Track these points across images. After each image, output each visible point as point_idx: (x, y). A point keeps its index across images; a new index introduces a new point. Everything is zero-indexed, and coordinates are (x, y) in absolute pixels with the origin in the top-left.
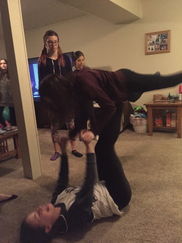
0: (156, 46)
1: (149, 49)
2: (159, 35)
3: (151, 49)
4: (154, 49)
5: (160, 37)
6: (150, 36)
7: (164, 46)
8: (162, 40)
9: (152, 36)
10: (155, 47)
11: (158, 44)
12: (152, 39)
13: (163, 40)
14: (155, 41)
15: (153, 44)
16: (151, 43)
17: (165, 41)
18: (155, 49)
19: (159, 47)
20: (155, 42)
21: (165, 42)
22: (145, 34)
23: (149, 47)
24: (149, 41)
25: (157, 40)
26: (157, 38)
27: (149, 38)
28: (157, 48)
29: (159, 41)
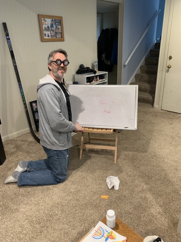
0: (52, 32)
1: (45, 35)
2: (53, 20)
3: (47, 35)
4: (50, 36)
5: (54, 22)
6: (44, 19)
7: (58, 34)
8: (56, 26)
9: (46, 19)
10: (51, 33)
11: (53, 31)
12: (46, 23)
13: (57, 27)
14: (49, 26)
15: (48, 29)
16: (46, 28)
17: (59, 28)
18: (51, 36)
19: (55, 35)
20: (50, 27)
22: (38, 15)
23: (44, 32)
24: (44, 25)
25: (52, 26)
26: (51, 23)
27: (43, 21)
28: (53, 35)
29: (53, 28)
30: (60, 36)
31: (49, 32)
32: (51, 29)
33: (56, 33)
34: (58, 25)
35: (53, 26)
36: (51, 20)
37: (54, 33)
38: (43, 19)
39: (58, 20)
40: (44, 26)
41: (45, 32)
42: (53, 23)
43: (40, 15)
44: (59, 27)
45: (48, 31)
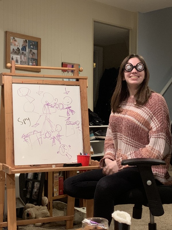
0: (23, 56)
1: (12, 59)
2: (26, 41)
3: (15, 59)
4: (19, 62)
6: (14, 38)
7: (32, 60)
8: (30, 49)
10: (21, 58)
11: (25, 55)
12: (17, 43)
13: (31, 51)
14: (20, 48)
16: (15, 50)
17: (34, 53)
18: (21, 62)
19: (27, 61)
20: (21, 50)
21: (34, 55)
22: (6, 33)
23: (11, 55)
24: (12, 45)
25: (24, 48)
26: (23, 44)
27: (11, 41)
28: (24, 60)
29: (26, 51)
30: (34, 64)
31: (19, 57)
32: (23, 53)
33: (28, 58)
34: (33, 49)
35: (26, 49)
36: (24, 42)
37: (25, 59)
38: (12, 38)
39: (34, 42)
40: (12, 47)
41: (13, 55)
42: (26, 45)
43: (9, 32)
44: (35, 51)
45: (18, 54)
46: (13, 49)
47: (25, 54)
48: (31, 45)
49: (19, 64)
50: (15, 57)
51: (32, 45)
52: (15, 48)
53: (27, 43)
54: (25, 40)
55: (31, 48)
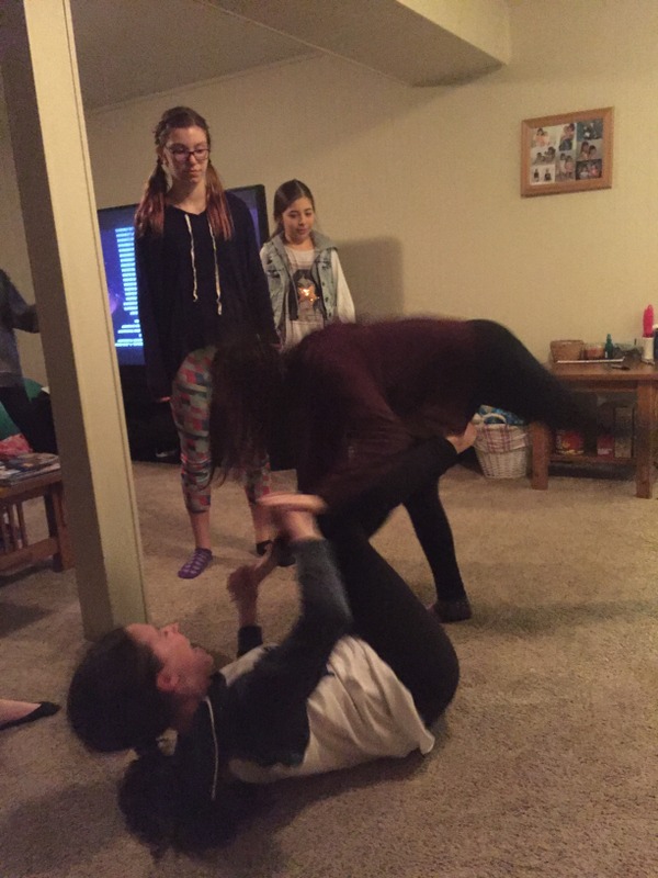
1: (536, 175)
2: (572, 126)
3: (542, 175)
5: (575, 131)
7: (589, 166)
8: (581, 143)
9: (544, 129)
10: (557, 167)
11: (568, 159)
12: (546, 139)
13: (585, 144)
15: (549, 157)
16: (543, 154)
17: (593, 147)
18: (557, 176)
19: (573, 170)
20: (557, 151)
21: (593, 151)
22: (522, 123)
23: (534, 168)
24: (535, 146)
25: (566, 145)
26: (564, 136)
27: (535, 137)
28: (565, 171)
29: (571, 149)
30: (594, 172)
34: (590, 138)
35: (571, 144)
36: (567, 129)
37: (569, 167)
42: (572, 137)
43: (526, 121)
45: (550, 162)
46: (539, 154)
47: (569, 157)
48: (585, 131)
49: (553, 181)
50: (542, 169)
51: (589, 130)
52: (544, 150)
53: (573, 130)
54: (568, 125)
55: (586, 138)
